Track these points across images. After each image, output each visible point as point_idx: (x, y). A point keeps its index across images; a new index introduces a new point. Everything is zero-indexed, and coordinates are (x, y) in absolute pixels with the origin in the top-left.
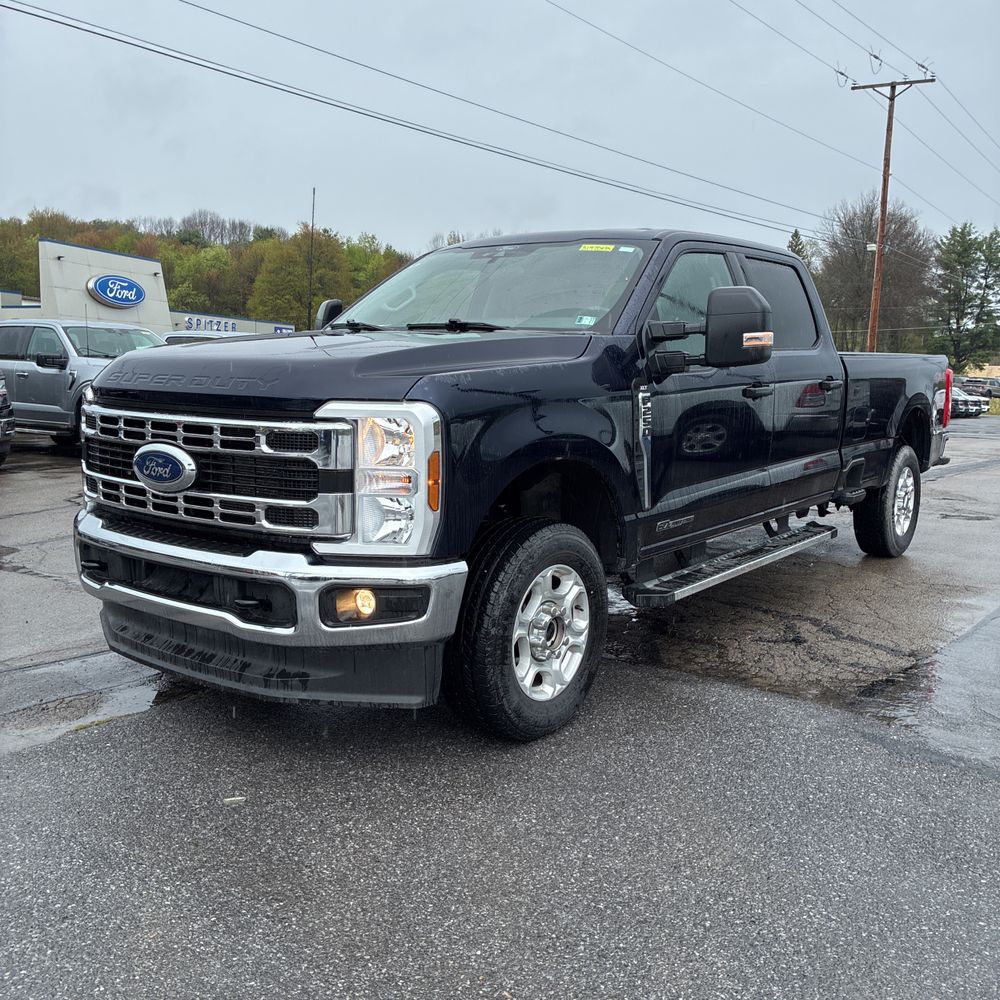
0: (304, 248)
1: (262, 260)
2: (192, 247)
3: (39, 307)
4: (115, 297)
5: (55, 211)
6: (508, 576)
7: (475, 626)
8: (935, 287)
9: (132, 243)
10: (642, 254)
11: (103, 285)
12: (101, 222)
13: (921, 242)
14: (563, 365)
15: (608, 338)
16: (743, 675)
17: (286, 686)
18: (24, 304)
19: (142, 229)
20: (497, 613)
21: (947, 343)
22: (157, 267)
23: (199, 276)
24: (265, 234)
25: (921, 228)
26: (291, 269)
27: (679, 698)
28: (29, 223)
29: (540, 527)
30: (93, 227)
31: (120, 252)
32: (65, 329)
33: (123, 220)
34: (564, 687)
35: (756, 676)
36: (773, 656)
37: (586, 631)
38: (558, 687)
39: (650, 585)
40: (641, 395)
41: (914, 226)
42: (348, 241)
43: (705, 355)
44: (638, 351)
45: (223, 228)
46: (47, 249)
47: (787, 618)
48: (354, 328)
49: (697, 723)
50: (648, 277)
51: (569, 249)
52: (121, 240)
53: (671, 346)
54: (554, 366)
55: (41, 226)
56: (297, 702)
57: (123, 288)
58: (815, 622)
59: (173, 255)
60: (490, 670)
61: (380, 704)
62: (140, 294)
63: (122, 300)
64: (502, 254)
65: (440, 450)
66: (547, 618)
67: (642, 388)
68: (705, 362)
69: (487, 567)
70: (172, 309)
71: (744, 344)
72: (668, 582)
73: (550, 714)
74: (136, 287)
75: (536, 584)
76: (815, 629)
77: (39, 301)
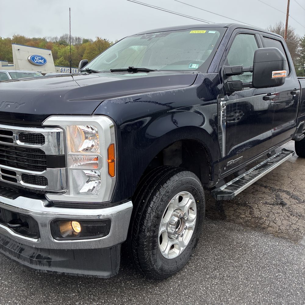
0: (98, 45)
1: (85, 49)
2: (63, 46)
3: (13, 66)
4: (37, 62)
5: (21, 35)
6: (156, 204)
7: (138, 231)
8: (299, 53)
9: (45, 45)
10: (219, 34)
11: (33, 58)
12: (35, 38)
13: (295, 39)
14: (184, 90)
15: (205, 75)
16: (263, 226)
17: (40, 263)
18: (9, 65)
19: (48, 40)
20: (149, 224)
21: (302, 72)
22: (50, 52)
23: (66, 55)
24: (86, 41)
25: (295, 34)
26: (94, 52)
27: (237, 243)
28: (13, 39)
29: (172, 175)
30: (33, 40)
31: (41, 48)
32: (9, 73)
33: (42, 37)
34: (185, 248)
35: (269, 226)
36: (274, 214)
37: (195, 219)
38: (182, 249)
39: (223, 188)
40: (221, 103)
41: (293, 34)
42: (112, 43)
43: (252, 82)
44: (219, 80)
45: (73, 39)
46: (15, 47)
47: (275, 190)
48: (90, 71)
49: (248, 261)
50: (223, 45)
51: (185, 33)
52: (41, 44)
53: (235, 78)
54: (179, 91)
55: (17, 40)
56: (46, 272)
57: (39, 59)
58: (288, 193)
59: (57, 48)
60: (146, 253)
61: (88, 275)
62: (45, 61)
63: (39, 63)
64: (154, 36)
65: (114, 142)
66: (176, 219)
67: (222, 99)
68: (252, 86)
69: (145, 198)
70: (55, 66)
71: (273, 76)
72: (230, 186)
73: (178, 264)
74: (44, 59)
75: (171, 204)
76: (288, 197)
77: (13, 64)
